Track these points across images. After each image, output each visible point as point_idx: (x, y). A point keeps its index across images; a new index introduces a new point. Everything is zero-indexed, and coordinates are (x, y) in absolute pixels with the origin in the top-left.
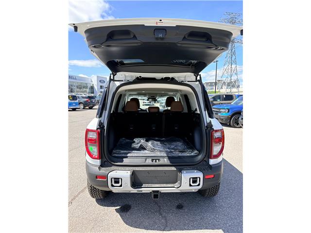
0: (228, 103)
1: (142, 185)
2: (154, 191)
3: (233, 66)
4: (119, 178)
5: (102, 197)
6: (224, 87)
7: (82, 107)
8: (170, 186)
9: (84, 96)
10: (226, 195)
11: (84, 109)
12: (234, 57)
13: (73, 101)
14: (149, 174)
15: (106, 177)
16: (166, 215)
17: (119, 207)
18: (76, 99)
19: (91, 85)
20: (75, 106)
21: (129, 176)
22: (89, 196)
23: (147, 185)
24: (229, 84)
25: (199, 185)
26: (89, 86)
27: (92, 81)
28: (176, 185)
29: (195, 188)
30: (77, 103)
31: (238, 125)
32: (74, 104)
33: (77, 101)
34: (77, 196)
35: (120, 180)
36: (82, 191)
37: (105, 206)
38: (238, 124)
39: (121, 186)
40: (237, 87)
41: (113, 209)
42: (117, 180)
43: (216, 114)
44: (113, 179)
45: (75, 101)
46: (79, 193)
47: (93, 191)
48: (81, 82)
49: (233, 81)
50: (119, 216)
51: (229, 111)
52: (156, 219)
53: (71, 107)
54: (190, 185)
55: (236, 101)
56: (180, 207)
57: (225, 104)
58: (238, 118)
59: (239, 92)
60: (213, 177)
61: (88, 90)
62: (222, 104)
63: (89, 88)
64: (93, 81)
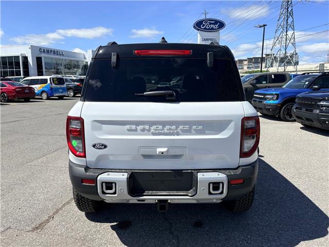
0: (278, 87)
1: (144, 192)
2: (160, 201)
3: (290, 33)
4: (112, 183)
5: (93, 211)
6: (274, 65)
7: (72, 94)
8: (182, 194)
9: (74, 78)
10: (263, 210)
11: (74, 96)
12: (290, 20)
13: (59, 86)
14: (153, 177)
15: (94, 180)
16: (179, 234)
17: (116, 223)
18: (63, 84)
19: (85, 63)
20: (62, 92)
21: (126, 180)
22: (76, 209)
23: (150, 192)
24: (282, 60)
25: (222, 193)
26: (81, 65)
27: (85, 58)
28: (190, 192)
29: (217, 198)
30: (64, 88)
31: (290, 118)
32: (61, 90)
33: (65, 86)
34: (61, 209)
35: (114, 184)
36: (68, 203)
37: (98, 222)
38: (291, 116)
39: (115, 193)
40: (295, 65)
41: (107, 226)
42: (109, 185)
43: (259, 102)
44: (104, 184)
45: (62, 86)
46: (64, 205)
47: (81, 203)
48: (72, 59)
49: (288, 55)
50: (115, 235)
51: (277, 98)
52: (164, 239)
53: (57, 95)
54: (210, 193)
55: (290, 83)
56: (198, 225)
57: (273, 87)
58: (292, 107)
59: (296, 71)
60: (242, 182)
61: (80, 70)
62: (269, 87)
63: (81, 67)
64: (87, 57)
